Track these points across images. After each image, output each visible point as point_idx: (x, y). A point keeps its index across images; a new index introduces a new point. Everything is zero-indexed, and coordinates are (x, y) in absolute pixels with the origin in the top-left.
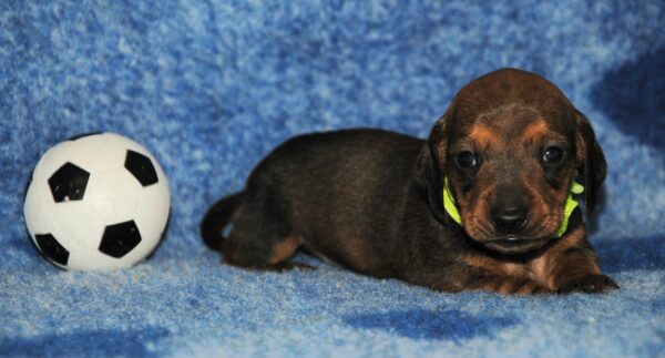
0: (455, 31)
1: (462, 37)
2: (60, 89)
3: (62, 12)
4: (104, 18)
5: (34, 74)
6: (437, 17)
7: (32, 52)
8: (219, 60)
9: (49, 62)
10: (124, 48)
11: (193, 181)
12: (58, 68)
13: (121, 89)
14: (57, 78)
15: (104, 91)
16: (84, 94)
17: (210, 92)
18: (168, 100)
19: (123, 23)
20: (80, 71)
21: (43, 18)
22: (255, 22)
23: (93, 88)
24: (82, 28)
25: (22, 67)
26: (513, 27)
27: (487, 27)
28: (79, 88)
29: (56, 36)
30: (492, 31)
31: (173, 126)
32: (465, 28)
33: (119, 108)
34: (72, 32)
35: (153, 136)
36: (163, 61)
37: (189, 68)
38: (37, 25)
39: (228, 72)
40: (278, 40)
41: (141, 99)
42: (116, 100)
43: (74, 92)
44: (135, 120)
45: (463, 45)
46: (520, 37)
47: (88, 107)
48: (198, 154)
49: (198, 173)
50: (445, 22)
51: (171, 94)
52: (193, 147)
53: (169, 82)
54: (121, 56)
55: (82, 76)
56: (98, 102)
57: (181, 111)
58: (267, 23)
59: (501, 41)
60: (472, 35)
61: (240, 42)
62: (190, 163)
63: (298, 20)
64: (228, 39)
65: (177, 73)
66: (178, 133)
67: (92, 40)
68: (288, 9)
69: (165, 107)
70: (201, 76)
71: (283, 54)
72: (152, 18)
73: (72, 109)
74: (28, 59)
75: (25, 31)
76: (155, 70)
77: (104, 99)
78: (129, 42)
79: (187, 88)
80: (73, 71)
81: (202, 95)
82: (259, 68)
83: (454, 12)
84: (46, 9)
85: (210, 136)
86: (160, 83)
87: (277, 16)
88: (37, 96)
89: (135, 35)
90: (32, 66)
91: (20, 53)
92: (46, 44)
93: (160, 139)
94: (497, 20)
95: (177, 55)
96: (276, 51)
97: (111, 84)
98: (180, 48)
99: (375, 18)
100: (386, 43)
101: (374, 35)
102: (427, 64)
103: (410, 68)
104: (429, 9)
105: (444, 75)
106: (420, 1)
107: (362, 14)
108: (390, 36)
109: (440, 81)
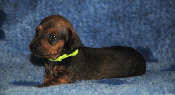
0: (153, 15)
4: (71, 9)
6: (149, 11)
8: (97, 20)
10: (76, 16)
17: (94, 27)
18: (85, 29)
21: (57, 9)
22: (105, 11)
24: (66, 12)
26: (167, 14)
30: (162, 15)
31: (85, 34)
32: (155, 14)
36: (85, 20)
38: (56, 11)
39: (99, 23)
40: (111, 16)
41: (79, 28)
45: (155, 18)
46: (169, 17)
48: (91, 41)
50: (151, 13)
52: (90, 39)
53: (85, 24)
54: (75, 18)
57: (88, 31)
58: (108, 12)
59: (164, 17)
60: (158, 16)
61: (102, 16)
62: (89, 42)
63: (116, 11)
64: (99, 15)
65: (87, 22)
67: (68, 14)
68: (113, 9)
71: (112, 19)
72: (82, 10)
76: (82, 21)
78: (77, 15)
79: (89, 26)
82: (106, 22)
83: (153, 10)
85: (94, 37)
87: (111, 10)
89: (79, 14)
94: (163, 12)
95: (87, 18)
96: (110, 18)
98: (88, 17)
99: (134, 11)
100: (136, 17)
101: (133, 15)
102: (146, 22)
103: (142, 23)
104: (147, 10)
105: (150, 25)
106: (145, 8)
107: (131, 11)
108: (137, 16)
109: (149, 26)
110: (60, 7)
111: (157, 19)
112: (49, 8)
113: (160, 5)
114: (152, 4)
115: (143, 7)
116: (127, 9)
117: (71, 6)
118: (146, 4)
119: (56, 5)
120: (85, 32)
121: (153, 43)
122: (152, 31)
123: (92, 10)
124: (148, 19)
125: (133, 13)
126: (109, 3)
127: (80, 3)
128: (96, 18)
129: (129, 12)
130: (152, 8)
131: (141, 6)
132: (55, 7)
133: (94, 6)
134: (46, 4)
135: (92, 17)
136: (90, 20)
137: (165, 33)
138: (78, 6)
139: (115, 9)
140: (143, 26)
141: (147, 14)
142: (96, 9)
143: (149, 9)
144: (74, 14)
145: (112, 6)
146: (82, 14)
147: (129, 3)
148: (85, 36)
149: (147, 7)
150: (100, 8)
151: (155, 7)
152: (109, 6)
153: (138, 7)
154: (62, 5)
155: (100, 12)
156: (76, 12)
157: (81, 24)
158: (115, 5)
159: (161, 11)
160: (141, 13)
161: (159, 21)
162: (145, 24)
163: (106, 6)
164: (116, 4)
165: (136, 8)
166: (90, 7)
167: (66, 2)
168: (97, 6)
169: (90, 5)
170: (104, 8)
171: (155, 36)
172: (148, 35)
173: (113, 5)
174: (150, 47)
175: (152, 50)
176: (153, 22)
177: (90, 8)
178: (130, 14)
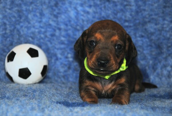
0: (153, 25)
1: (155, 27)
2: (30, 31)
3: (32, 9)
4: (45, 12)
5: (22, 27)
6: (147, 20)
7: (22, 20)
8: (78, 28)
9: (27, 23)
10: (51, 22)
11: (66, 63)
12: (29, 25)
13: (48, 34)
14: (28, 28)
15: (43, 34)
16: (37, 34)
18: (63, 39)
19: (51, 14)
20: (36, 27)
21: (26, 10)
22: (90, 17)
23: (40, 32)
24: (38, 14)
25: (19, 24)
27: (164, 24)
28: (35, 32)
29: (30, 16)
30: (165, 26)
31: (62, 46)
32: (156, 24)
33: (47, 39)
34: (35, 15)
35: (55, 48)
36: (63, 26)
37: (70, 29)
38: (25, 12)
41: (55, 38)
42: (46, 36)
43: (33, 33)
44: (51, 43)
45: (155, 29)
47: (37, 38)
48: (69, 55)
49: (69, 61)
50: (149, 22)
51: (64, 37)
52: (68, 53)
53: (63, 33)
54: (50, 25)
55: (37, 29)
56: (40, 36)
57: (66, 42)
58: (94, 17)
59: (167, 29)
60: (159, 26)
61: (85, 23)
62: (67, 57)
63: (103, 17)
64: (81, 21)
65: (66, 30)
66: (64, 48)
67: (41, 18)
68: (101, 14)
69: (62, 41)
70: (73, 32)
73: (32, 38)
74: (21, 22)
75: (21, 14)
76: (60, 29)
77: (42, 36)
78: (53, 21)
79: (68, 35)
80: (34, 27)
81: (73, 38)
83: (153, 19)
84: (28, 8)
86: (60, 34)
87: (97, 15)
88: (22, 33)
89: (55, 19)
90: (22, 24)
91: (18, 20)
92: (27, 18)
93: (58, 49)
94: (166, 22)
95: (67, 25)
97: (45, 32)
98: (68, 23)
99: (127, 19)
100: (130, 27)
101: (127, 24)
102: (143, 34)
103: (138, 35)
104: (145, 17)
105: (148, 38)
106: (142, 14)
107: (123, 17)
108: (132, 25)
109: (147, 40)
110: (31, 8)
111: (159, 30)
112: (15, 9)
113: (163, 13)
114: (151, 10)
115: (140, 14)
116: (119, 15)
117: (45, 7)
118: (145, 10)
119: (26, 4)
120: (62, 43)
121: (151, 62)
122: (151, 46)
123: (72, 14)
124: (146, 29)
125: (126, 21)
126: (96, 5)
127: (56, 5)
128: (78, 25)
129: (121, 18)
130: (151, 15)
131: (137, 12)
132: (24, 8)
133: (75, 8)
134: (12, 2)
135: (72, 22)
136: (70, 27)
137: (168, 50)
138: (54, 8)
139: (103, 14)
140: (139, 39)
141: (144, 23)
142: (77, 13)
143: (147, 16)
144: (50, 18)
145: (98, 10)
146: (59, 19)
147: (122, 7)
148: (61, 49)
150: (82, 13)
151: (156, 15)
152: (95, 10)
153: (133, 13)
154: (33, 5)
155: (82, 17)
156: (52, 17)
157: (57, 33)
158: (103, 9)
159: (164, 20)
160: (137, 21)
161: (160, 34)
162: (142, 36)
163: (91, 10)
164: (105, 7)
165: (131, 15)
166: (69, 9)
167: (38, 2)
168: (80, 8)
169: (70, 7)
170: (88, 13)
171: (154, 53)
172: (145, 52)
173: (101, 9)
174: (147, 68)
175: (148, 71)
176: (152, 34)
177: (69, 11)
178: (123, 22)
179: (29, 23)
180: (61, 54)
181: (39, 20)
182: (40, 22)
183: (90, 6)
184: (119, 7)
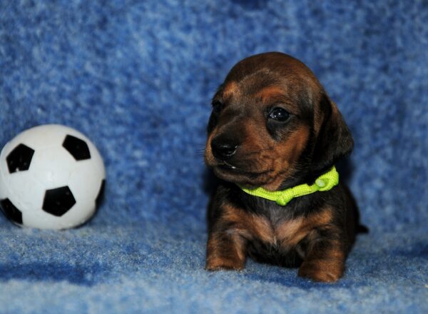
0: (339, 76)
1: (344, 81)
2: (36, 92)
3: (42, 34)
4: (75, 42)
5: (17, 79)
6: (326, 64)
7: (17, 63)
8: (157, 82)
9: (29, 71)
10: (89, 68)
11: (132, 172)
12: (35, 77)
13: (83, 99)
14: (34, 84)
15: (70, 98)
16: (54, 98)
17: (151, 106)
18: (119, 110)
19: (89, 48)
20: (52, 81)
21: (28, 37)
22: (187, 55)
23: (61, 94)
24: (56, 48)
25: (9, 73)
26: (383, 77)
27: (363, 75)
28: (49, 93)
29: (36, 52)
30: (368, 79)
31: (120, 130)
32: (347, 75)
33: (79, 112)
34: (48, 50)
35: (103, 135)
36: (118, 80)
37: (137, 87)
38: (23, 43)
39: (164, 92)
40: (204, 70)
41: (97, 108)
42: (77, 105)
43: (46, 96)
44: (91, 122)
45: (344, 87)
46: (389, 86)
47: (55, 108)
48: (138, 154)
49: (137, 168)
50: (332, 69)
51: (122, 106)
52: (135, 148)
53: (120, 97)
54: (86, 75)
55: (54, 84)
56: (63, 106)
57: (129, 119)
58: (197, 56)
59: (374, 87)
60: (353, 81)
61: (175, 70)
62: (131, 159)
63: (220, 56)
64: (165, 67)
65: (128, 89)
66: (123, 136)
67: (64, 58)
68: (214, 47)
69: (116, 115)
70: (144, 94)
71: (207, 81)
72: (109, 45)
73: (43, 109)
74: (14, 68)
75: (14, 46)
76: (111, 86)
77: (69, 104)
78: (93, 64)
79: (132, 102)
80: (47, 80)
81: (145, 108)
82: (187, 91)
83: (339, 61)
84: (31, 31)
85: (149, 140)
86: (114, 96)
87: (204, 53)
88: (18, 96)
89: (99, 60)
90: (16, 73)
91: (8, 63)
92: (28, 57)
93: (109, 138)
94: (372, 70)
95: (129, 76)
96: (201, 77)
97: (77, 91)
98: (130, 70)
104: (320, 58)
106: (315, 50)
110: (38, 32)
113: (365, 46)
114: (337, 40)
115: (310, 50)
118: (320, 40)
119: (26, 22)
120: (118, 122)
123: (143, 48)
126: (202, 26)
127: (103, 23)
128: (156, 76)
130: (337, 52)
132: (22, 31)
133: (151, 34)
135: (143, 69)
136: (136, 82)
137: (375, 139)
138: (97, 31)
139: (220, 49)
142: (156, 45)
143: (327, 55)
144: (85, 58)
145: (209, 39)
146: (109, 61)
147: (267, 32)
149: (322, 47)
150: (168, 45)
151: (348, 51)
152: (199, 37)
154: (43, 23)
155: (169, 57)
156: (91, 54)
158: (220, 35)
159: (366, 64)
161: (355, 99)
163: (189, 39)
164: (224, 31)
166: (136, 35)
167: (57, 16)
168: (162, 34)
169: (138, 29)
170: (182, 45)
173: (215, 36)
177: (137, 42)
179: (35, 70)
180: (116, 150)
181: (60, 62)
182: (62, 68)
183: (188, 29)
184: (259, 31)
